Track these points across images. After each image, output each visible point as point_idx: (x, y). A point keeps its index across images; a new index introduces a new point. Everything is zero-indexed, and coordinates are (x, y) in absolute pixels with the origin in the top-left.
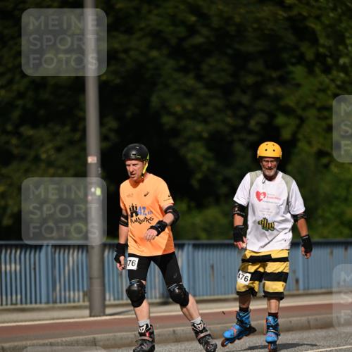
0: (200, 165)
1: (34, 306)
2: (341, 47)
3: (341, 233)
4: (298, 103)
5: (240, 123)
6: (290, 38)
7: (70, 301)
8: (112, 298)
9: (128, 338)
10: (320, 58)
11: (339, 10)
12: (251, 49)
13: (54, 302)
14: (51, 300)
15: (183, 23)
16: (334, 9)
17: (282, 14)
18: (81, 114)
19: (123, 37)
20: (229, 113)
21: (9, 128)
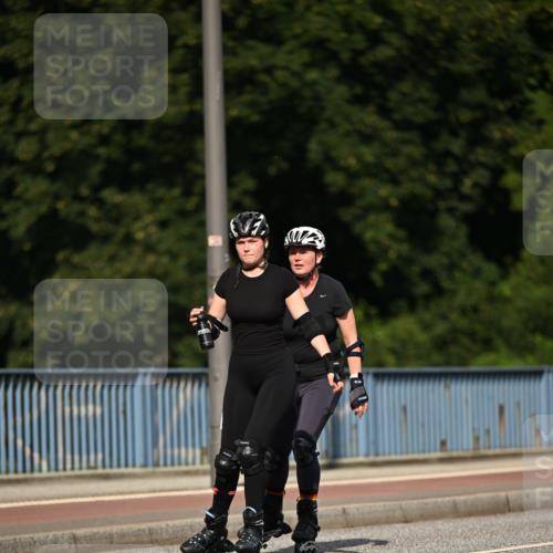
0: (385, 250)
1: (123, 470)
5: (448, 183)
12: (465, 67)
13: (153, 464)
14: (150, 461)
15: (361, 26)
18: (197, 169)
19: (264, 49)
20: (432, 167)
21: (85, 191)
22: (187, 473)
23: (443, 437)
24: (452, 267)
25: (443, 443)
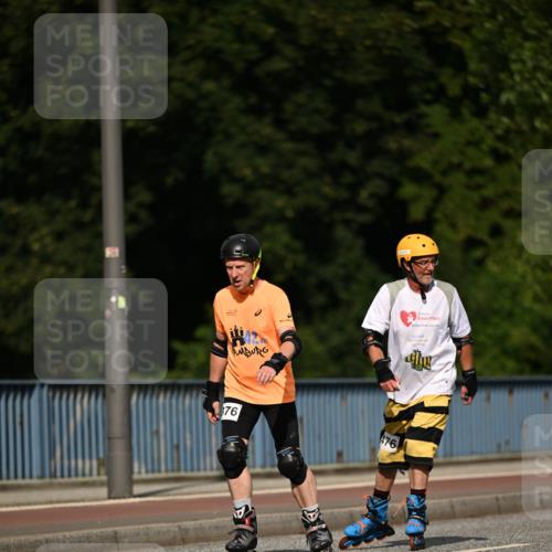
0: (281, 261)
1: (20, 481)
2: (503, 76)
3: (503, 368)
4: (435, 163)
6: (423, 61)
7: (77, 475)
8: (143, 470)
9: (168, 531)
10: (470, 93)
11: (500, 18)
12: (361, 79)
13: (51, 475)
14: (47, 473)
15: (255, 37)
16: (492, 16)
17: (410, 24)
18: (94, 180)
20: (327, 179)
22: (84, 484)
23: (340, 448)
24: (348, 279)
25: (340, 455)
